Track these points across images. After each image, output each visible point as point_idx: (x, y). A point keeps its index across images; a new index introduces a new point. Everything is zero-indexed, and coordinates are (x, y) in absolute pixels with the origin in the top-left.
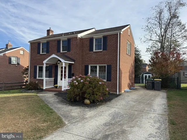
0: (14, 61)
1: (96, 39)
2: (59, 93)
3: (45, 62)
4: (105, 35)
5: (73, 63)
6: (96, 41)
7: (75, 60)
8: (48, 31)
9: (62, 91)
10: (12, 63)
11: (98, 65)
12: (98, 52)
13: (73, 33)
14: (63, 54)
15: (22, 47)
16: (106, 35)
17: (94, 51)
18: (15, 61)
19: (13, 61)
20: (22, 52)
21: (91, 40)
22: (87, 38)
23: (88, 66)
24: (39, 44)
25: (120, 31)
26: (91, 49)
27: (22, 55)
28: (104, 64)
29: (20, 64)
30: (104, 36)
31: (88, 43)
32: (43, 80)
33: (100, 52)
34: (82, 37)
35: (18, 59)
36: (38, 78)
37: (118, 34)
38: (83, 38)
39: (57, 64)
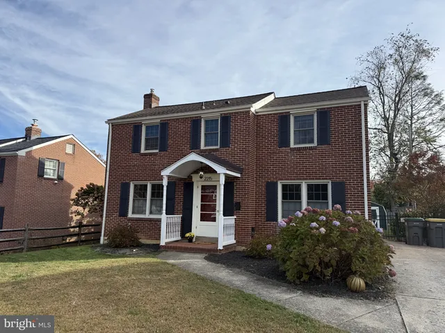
0: (50, 171)
1: (295, 118)
2: (211, 255)
3: (166, 172)
4: (324, 108)
5: (239, 175)
6: (295, 121)
7: (243, 169)
8: (149, 98)
9: (217, 250)
10: (45, 176)
11: (304, 182)
12: (305, 149)
13: (227, 103)
14: (209, 153)
15: (71, 136)
16: (328, 108)
17: (292, 145)
18: (52, 171)
19: (48, 171)
20: (69, 149)
21: (284, 119)
22: (271, 114)
23: (276, 184)
24: (137, 127)
25: (365, 99)
26: (284, 142)
27: (70, 154)
28: (323, 179)
29: (64, 178)
30: (321, 109)
31: (274, 128)
32: (159, 220)
33: (311, 148)
34: (256, 113)
35: (60, 165)
36: (130, 215)
37: (360, 105)
38: (260, 115)
39: (190, 177)
